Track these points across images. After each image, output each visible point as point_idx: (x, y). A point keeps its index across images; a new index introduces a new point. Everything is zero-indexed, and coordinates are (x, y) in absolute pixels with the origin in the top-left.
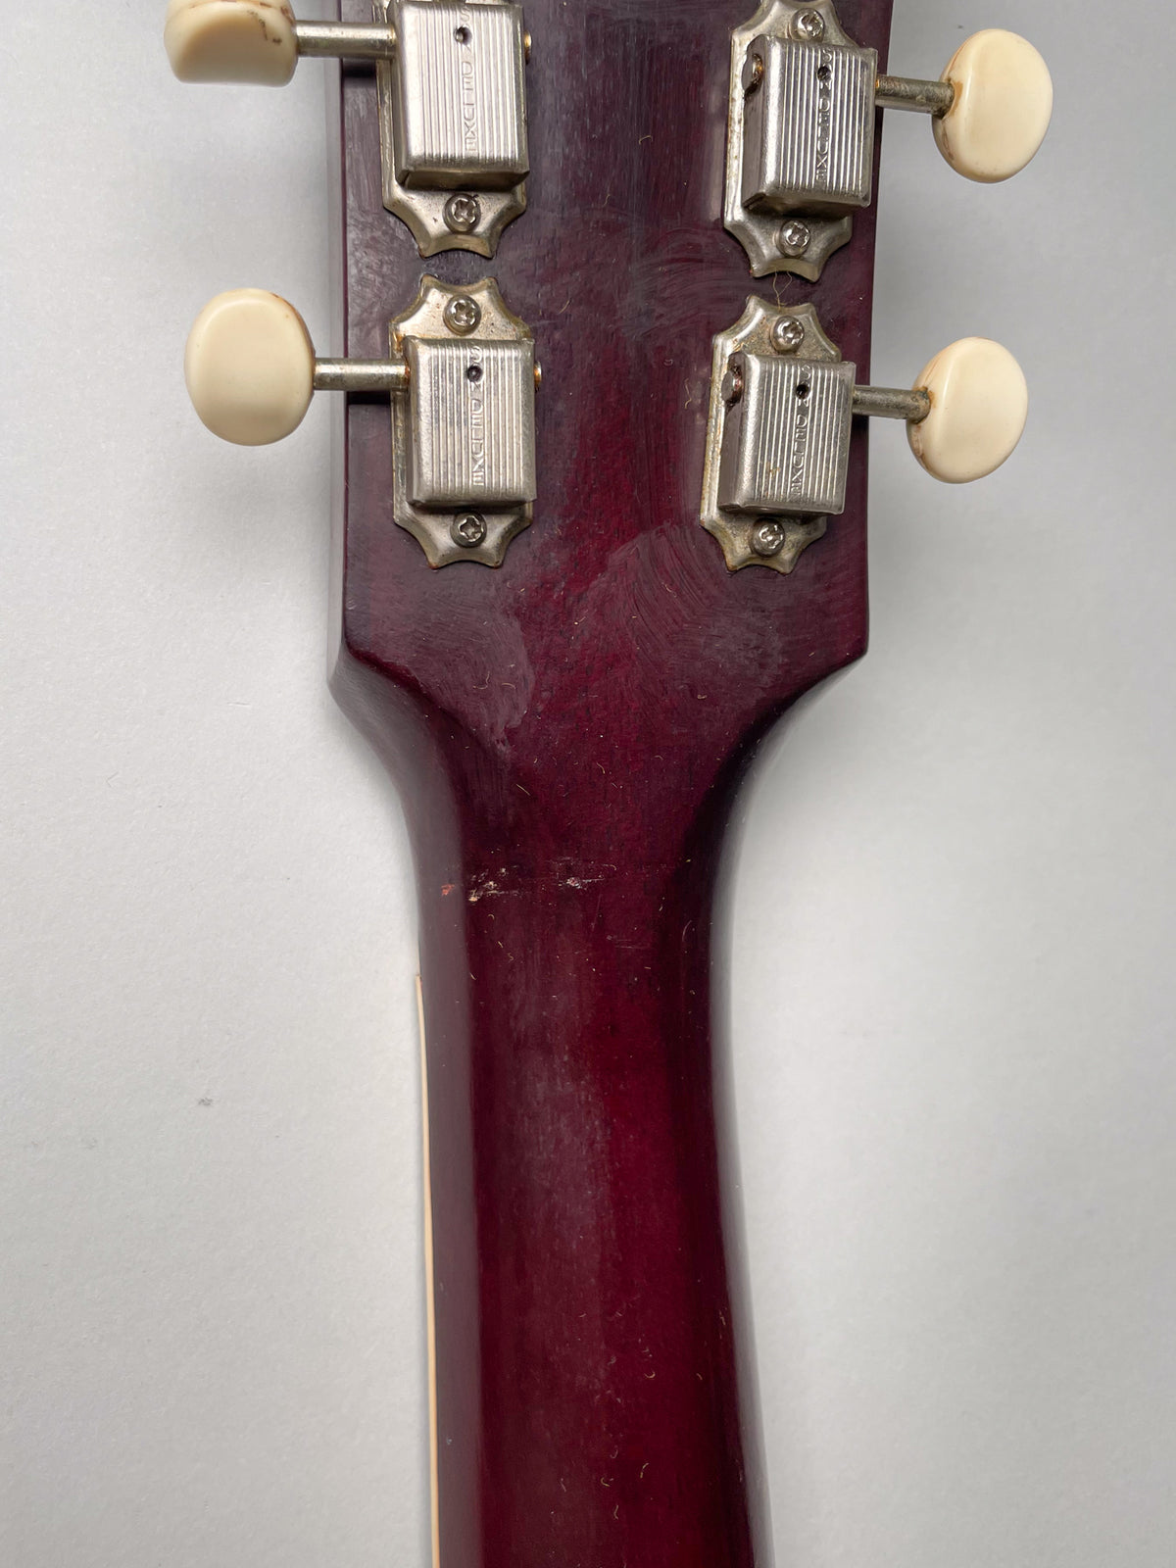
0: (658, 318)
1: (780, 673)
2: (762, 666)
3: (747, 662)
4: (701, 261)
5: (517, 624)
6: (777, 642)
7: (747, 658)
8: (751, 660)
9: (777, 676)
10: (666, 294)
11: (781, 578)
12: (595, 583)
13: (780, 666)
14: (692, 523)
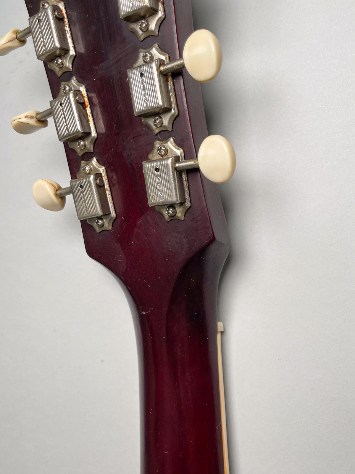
0: (134, 155)
1: (187, 250)
2: (182, 248)
3: (177, 248)
4: (141, 135)
5: (119, 245)
6: (185, 241)
7: (177, 246)
8: (179, 247)
9: (187, 251)
10: (134, 148)
11: (182, 222)
12: (134, 231)
13: (187, 248)
14: (155, 210)
